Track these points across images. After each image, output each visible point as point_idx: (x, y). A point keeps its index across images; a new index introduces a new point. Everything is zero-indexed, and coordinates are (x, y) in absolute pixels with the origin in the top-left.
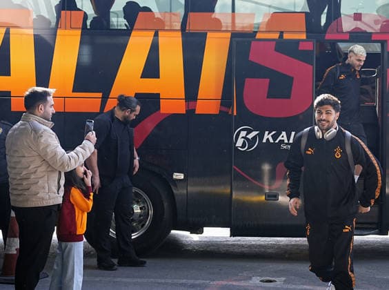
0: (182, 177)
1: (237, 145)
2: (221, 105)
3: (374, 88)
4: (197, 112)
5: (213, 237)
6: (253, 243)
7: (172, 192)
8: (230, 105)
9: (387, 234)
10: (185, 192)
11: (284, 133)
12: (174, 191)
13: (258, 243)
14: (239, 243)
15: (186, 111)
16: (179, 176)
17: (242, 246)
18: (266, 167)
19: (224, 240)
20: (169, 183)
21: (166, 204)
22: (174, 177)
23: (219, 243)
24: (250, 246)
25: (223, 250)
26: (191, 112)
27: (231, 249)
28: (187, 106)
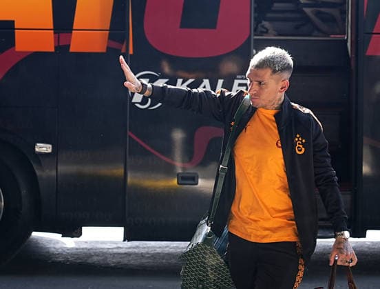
0: (50, 151)
1: (133, 101)
2: (109, 39)
3: (344, 12)
4: (72, 50)
5: (97, 242)
6: (159, 250)
7: (35, 173)
8: (124, 39)
9: (365, 236)
10: (54, 173)
11: (206, 82)
12: (38, 173)
13: (167, 250)
14: (136, 251)
15: (55, 47)
16: (43, 148)
17: (142, 255)
18: (178, 135)
19: (115, 246)
20: (29, 160)
21: (24, 192)
22: (37, 149)
23: (105, 251)
24: (155, 256)
25: (112, 261)
26: (62, 48)
27: (125, 261)
28: (57, 40)
